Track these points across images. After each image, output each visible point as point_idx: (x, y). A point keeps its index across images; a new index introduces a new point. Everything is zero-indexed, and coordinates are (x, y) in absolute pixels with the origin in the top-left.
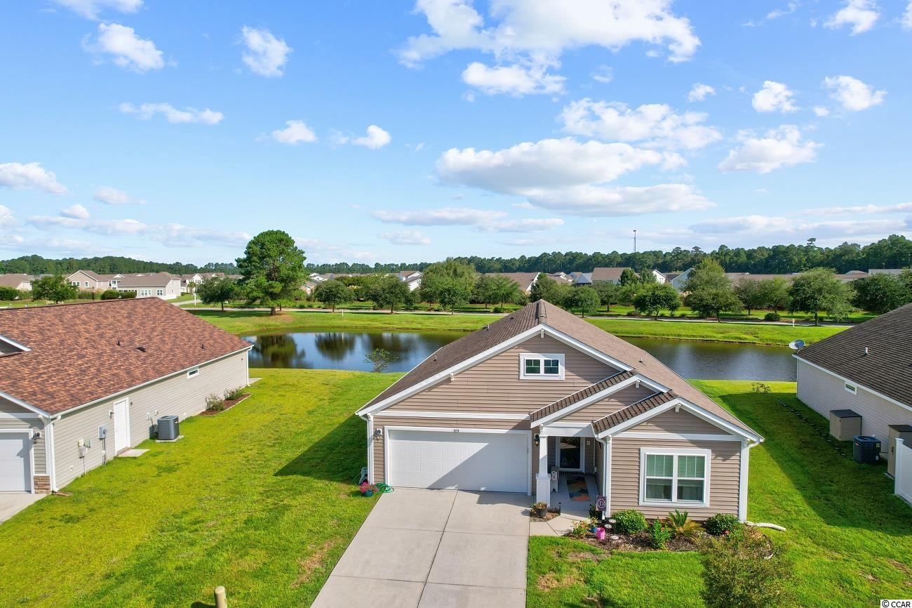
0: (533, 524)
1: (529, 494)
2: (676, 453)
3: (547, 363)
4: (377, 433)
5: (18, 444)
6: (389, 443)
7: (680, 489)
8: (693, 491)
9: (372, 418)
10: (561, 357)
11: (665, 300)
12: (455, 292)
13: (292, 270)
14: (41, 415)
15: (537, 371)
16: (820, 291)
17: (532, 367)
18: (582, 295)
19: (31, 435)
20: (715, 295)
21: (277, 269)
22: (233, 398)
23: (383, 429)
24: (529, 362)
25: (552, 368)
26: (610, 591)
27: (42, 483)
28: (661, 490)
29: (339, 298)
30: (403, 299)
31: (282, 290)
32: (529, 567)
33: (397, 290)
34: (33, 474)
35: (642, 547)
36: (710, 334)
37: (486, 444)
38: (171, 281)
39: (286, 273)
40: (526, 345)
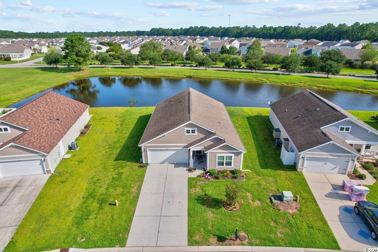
0: (189, 173)
1: (188, 163)
2: (225, 155)
3: (192, 130)
5: (39, 162)
6: (148, 152)
7: (226, 163)
8: (229, 164)
9: (143, 147)
10: (196, 129)
13: (86, 52)
14: (45, 154)
15: (189, 133)
16: (291, 62)
18: (206, 61)
19: (43, 160)
20: (255, 62)
21: (79, 51)
22: (87, 127)
23: (146, 149)
24: (187, 131)
25: (193, 132)
26: (207, 192)
27: (49, 172)
28: (221, 164)
29: (107, 61)
30: (134, 62)
31: (83, 61)
32: (188, 187)
33: (131, 58)
34: (45, 169)
35: (216, 179)
36: (251, 78)
37: (175, 152)
40: (186, 126)
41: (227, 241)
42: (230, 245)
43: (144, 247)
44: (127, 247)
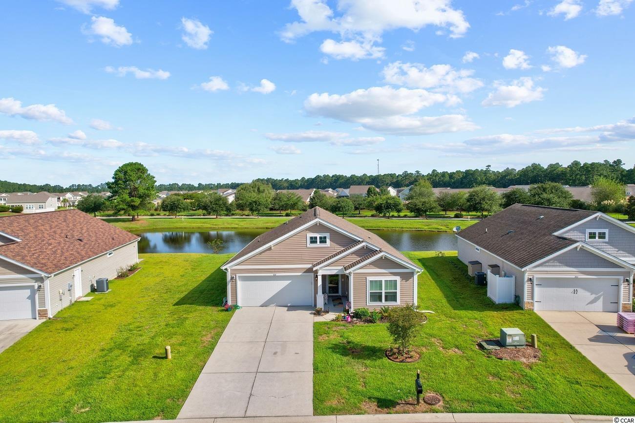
0: (315, 317)
1: (313, 306)
2: (383, 279)
3: (321, 238)
4: (232, 278)
5: (28, 292)
6: (239, 284)
7: (386, 297)
8: (392, 297)
9: (229, 270)
10: (327, 235)
11: (393, 206)
12: (260, 203)
13: (147, 190)
14: (43, 274)
15: (316, 242)
16: (484, 199)
17: (313, 240)
18: (343, 204)
19: (36, 287)
20: (424, 202)
21: (136, 189)
22: (132, 269)
23: (236, 276)
24: (311, 238)
25: (323, 240)
26: (351, 339)
27: (43, 313)
28: (377, 297)
29: (180, 208)
30: (224, 209)
31: (140, 203)
32: (314, 333)
33: (221, 202)
34: (38, 308)
35: (368, 323)
36: (420, 226)
37: (290, 281)
38: (50, 198)
39: (143, 191)
40: (310, 229)
41: (398, 407)
42: (405, 412)
43: (216, 418)
44: (180, 419)
